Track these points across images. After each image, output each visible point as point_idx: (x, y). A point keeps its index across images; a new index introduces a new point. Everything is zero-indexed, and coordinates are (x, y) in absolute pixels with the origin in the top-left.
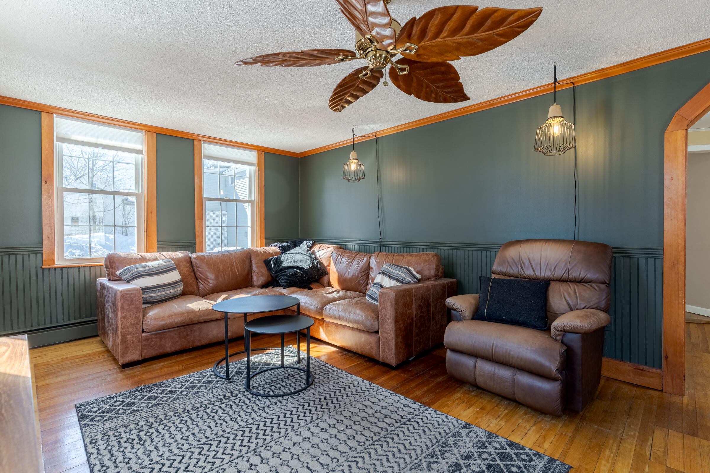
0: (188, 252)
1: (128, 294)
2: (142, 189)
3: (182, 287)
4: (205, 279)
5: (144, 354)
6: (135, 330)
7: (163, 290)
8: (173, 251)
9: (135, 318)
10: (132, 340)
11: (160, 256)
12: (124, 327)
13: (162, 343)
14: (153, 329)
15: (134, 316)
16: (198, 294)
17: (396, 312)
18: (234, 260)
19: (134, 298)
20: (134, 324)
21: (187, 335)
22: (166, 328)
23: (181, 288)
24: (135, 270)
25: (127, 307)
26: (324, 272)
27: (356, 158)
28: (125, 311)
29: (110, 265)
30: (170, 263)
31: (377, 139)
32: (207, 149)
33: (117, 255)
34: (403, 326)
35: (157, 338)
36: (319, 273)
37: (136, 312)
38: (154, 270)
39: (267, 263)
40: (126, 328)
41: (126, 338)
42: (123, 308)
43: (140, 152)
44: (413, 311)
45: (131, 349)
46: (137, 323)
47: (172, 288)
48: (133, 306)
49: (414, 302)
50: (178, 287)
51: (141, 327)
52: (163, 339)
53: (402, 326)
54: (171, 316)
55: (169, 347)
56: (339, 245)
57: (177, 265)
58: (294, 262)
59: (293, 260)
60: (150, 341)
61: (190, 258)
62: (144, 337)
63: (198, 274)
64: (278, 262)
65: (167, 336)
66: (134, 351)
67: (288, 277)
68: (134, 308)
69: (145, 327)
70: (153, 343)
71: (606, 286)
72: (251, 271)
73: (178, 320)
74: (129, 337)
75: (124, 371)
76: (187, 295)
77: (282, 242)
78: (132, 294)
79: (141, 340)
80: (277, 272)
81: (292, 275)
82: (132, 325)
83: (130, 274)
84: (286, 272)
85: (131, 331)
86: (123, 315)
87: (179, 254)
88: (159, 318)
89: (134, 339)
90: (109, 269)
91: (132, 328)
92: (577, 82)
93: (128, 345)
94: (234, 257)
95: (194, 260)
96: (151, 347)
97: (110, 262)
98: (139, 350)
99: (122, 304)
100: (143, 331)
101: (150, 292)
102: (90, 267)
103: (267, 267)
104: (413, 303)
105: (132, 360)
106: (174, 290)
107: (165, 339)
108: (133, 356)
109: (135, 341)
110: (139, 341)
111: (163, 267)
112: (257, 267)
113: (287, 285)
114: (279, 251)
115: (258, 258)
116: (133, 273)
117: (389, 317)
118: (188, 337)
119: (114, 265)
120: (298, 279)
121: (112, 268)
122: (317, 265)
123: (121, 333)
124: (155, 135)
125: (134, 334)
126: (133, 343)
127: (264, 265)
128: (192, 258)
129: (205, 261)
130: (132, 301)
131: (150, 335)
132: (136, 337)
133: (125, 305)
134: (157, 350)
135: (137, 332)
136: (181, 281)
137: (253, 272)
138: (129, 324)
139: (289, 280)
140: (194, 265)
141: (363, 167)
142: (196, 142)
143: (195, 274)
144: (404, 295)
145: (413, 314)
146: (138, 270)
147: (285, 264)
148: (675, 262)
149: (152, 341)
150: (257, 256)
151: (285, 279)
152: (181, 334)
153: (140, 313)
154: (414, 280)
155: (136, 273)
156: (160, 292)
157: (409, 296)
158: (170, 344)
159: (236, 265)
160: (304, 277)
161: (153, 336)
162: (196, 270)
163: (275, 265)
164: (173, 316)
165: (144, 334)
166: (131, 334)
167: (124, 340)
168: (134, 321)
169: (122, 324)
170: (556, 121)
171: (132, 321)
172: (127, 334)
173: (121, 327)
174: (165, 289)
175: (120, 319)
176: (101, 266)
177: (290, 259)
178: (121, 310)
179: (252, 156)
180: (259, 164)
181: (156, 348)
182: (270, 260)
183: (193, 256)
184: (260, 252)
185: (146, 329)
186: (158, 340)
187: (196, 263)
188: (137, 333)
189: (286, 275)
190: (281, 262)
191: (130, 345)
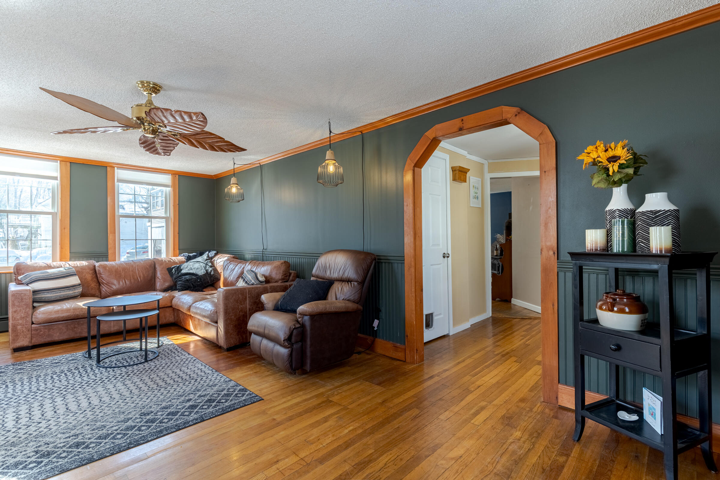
0: (94, 261)
1: (18, 294)
2: (57, 209)
3: (81, 290)
4: (106, 284)
5: (33, 341)
6: (25, 322)
7: (60, 291)
8: (79, 260)
9: (25, 312)
10: (22, 330)
11: (65, 264)
12: (14, 319)
13: (50, 333)
14: (40, 321)
15: (24, 311)
16: (99, 296)
17: (227, 306)
18: (137, 268)
19: (24, 297)
20: (24, 317)
21: (75, 327)
22: (53, 321)
23: (79, 290)
24: (34, 276)
25: (17, 304)
26: (217, 278)
27: (237, 183)
28: (16, 307)
29: (17, 272)
30: (70, 270)
31: (261, 167)
32: (120, 174)
33: (24, 264)
34: (235, 317)
35: (45, 329)
36: (212, 279)
37: (26, 308)
38: (52, 275)
39: (170, 270)
40: (16, 320)
41: (16, 328)
42: (13, 305)
43: (55, 178)
44: (246, 306)
45: (21, 337)
46: (26, 317)
47: (69, 290)
48: (23, 303)
49: (248, 299)
50: (75, 290)
51: (31, 320)
52: (51, 330)
53: (233, 317)
54: (58, 311)
55: (57, 337)
56: (233, 254)
57: (79, 272)
58: (192, 269)
59: (191, 268)
60: (39, 331)
61: (95, 266)
62: (33, 327)
63: (100, 279)
64: (179, 269)
65: (55, 327)
66: (24, 339)
67: (184, 282)
68: (24, 304)
69: (34, 320)
70: (42, 333)
71: (358, 283)
72: (155, 277)
73: (65, 315)
74: (19, 327)
75: (14, 354)
76: (88, 296)
77: (189, 253)
78: (22, 293)
79: (30, 330)
80: (177, 278)
81: (187, 280)
82: (22, 318)
83: (29, 278)
84: (182, 278)
85: (21, 323)
86: (14, 310)
87: (84, 263)
88: (47, 313)
89: (24, 329)
90: (16, 275)
91: (22, 320)
92: (364, 130)
93: (19, 334)
94: (137, 266)
95: (97, 268)
96: (40, 336)
97: (17, 270)
98: (28, 338)
99: (13, 301)
100: (33, 323)
101: (45, 293)
102: (6, 273)
103: (170, 274)
104: (246, 300)
105: (22, 345)
106: (72, 292)
107: (53, 330)
108: (22, 342)
109: (25, 331)
110: (29, 331)
111: (62, 274)
112: (160, 274)
113: (181, 289)
114: (184, 260)
115: (162, 266)
116: (32, 278)
117: (221, 310)
118: (75, 329)
119: (20, 272)
120: (192, 284)
121: (19, 274)
122: (211, 272)
123: (12, 324)
124: (69, 164)
125: (23, 325)
126: (23, 332)
127: (167, 272)
128: (96, 266)
129: (108, 268)
130: (22, 299)
131: (39, 326)
132: (25, 327)
133: (15, 302)
134: (46, 338)
135: (27, 323)
136: (80, 285)
137: (156, 278)
138: (20, 317)
139: (184, 284)
140: (97, 272)
141: (242, 191)
142: (109, 169)
143: (98, 280)
144: (235, 293)
145: (247, 308)
146: (37, 275)
147: (183, 271)
148: (410, 266)
149: (41, 331)
150: (161, 265)
151: (181, 284)
152: (69, 326)
153: (29, 308)
154: (258, 282)
155: (34, 278)
156: (56, 293)
157: (241, 294)
158: (58, 334)
159: (138, 272)
160: (198, 282)
161: (42, 327)
162: (98, 276)
163: (175, 272)
164: (60, 312)
165: (33, 326)
166: (21, 325)
167: (15, 329)
168: (24, 315)
169: (12, 317)
170: (331, 163)
171: (22, 315)
172: (18, 325)
173: (12, 319)
174: (62, 291)
175: (11, 313)
176: (11, 273)
177: (189, 267)
178: (12, 306)
179: (167, 179)
180: (173, 186)
181: (45, 337)
182: (173, 268)
183: (97, 264)
184: (165, 261)
185: (35, 321)
186: (46, 330)
187: (99, 271)
188: (26, 325)
189: (182, 280)
190: (181, 270)
191: (20, 334)
